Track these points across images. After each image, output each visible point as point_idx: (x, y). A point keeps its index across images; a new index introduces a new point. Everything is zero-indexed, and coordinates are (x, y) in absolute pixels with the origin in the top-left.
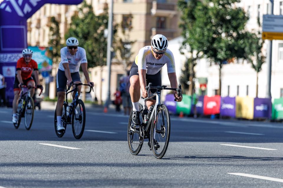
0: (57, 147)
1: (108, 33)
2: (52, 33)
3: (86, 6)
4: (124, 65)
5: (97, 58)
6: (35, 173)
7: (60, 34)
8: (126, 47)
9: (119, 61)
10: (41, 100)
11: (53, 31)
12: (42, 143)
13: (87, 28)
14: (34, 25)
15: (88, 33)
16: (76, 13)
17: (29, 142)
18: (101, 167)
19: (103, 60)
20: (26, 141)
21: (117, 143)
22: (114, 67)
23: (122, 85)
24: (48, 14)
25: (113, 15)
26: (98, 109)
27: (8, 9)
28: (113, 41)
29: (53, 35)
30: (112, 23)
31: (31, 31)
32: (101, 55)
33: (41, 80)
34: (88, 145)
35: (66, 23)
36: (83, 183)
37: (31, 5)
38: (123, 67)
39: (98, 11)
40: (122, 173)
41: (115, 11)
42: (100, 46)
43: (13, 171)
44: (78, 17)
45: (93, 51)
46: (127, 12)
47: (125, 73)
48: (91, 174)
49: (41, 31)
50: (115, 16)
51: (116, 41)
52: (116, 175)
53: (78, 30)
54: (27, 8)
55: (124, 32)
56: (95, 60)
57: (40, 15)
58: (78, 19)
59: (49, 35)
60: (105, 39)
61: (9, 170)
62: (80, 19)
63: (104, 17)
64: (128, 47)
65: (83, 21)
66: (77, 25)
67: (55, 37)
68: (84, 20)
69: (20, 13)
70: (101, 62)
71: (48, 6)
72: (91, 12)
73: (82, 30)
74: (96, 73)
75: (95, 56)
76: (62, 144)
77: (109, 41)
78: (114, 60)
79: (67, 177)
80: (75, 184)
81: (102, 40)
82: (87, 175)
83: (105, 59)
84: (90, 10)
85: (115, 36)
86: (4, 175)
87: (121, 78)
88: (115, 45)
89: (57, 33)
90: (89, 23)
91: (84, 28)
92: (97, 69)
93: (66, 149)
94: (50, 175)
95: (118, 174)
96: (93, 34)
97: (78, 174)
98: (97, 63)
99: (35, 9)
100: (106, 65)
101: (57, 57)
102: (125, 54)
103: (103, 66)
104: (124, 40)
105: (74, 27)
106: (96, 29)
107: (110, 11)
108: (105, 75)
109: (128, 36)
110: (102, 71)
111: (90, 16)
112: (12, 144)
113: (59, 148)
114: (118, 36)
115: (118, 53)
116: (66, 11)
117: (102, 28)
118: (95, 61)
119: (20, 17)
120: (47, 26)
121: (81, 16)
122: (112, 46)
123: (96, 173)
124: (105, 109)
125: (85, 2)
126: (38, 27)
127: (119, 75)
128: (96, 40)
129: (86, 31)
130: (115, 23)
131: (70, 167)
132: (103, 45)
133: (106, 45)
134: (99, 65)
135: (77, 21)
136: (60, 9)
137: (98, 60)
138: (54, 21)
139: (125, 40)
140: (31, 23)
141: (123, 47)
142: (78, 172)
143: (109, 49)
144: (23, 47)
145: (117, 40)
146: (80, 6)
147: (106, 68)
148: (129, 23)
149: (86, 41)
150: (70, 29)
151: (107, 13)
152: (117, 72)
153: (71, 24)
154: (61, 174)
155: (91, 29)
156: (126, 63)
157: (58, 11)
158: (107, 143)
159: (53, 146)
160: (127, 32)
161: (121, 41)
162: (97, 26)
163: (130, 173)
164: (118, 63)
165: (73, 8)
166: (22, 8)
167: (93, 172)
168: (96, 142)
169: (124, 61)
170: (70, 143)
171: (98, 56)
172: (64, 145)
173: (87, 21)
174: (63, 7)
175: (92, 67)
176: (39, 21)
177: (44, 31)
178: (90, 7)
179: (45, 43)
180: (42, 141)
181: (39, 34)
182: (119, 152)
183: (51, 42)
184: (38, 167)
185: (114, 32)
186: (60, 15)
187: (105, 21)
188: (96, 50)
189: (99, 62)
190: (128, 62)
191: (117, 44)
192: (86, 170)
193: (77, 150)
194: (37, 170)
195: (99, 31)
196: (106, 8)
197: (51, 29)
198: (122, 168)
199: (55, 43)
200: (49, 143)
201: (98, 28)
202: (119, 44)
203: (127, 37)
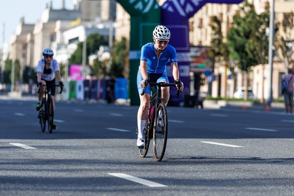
0: (218, 145)
1: (269, 31)
2: (214, 32)
3: (247, 4)
4: (286, 63)
5: (259, 56)
6: (196, 171)
7: (222, 33)
8: (288, 45)
9: (281, 60)
10: (204, 99)
11: (215, 30)
12: (203, 141)
13: (249, 27)
14: (196, 25)
15: (250, 32)
16: (238, 12)
17: (191, 140)
18: (262, 165)
19: (265, 58)
20: (188, 140)
21: (278, 141)
22: (275, 66)
23: (284, 84)
24: (210, 14)
25: (274, 13)
26: (260, 107)
27: (170, 9)
28: (275, 40)
29: (215, 34)
30: (273, 21)
31: (193, 30)
32: (263, 53)
33: (204, 79)
34: (249, 143)
35: (228, 23)
36: (244, 181)
37: (192, 5)
38: (285, 66)
39: (259, 10)
40: (282, 170)
41: (276, 10)
42: (261, 44)
43: (174, 169)
44: (240, 16)
45: (255, 50)
46: (288, 10)
47: (286, 71)
48: (252, 172)
49: (203, 30)
50: (276, 15)
51: (278, 40)
52: (277, 173)
53: (240, 29)
54: (189, 8)
55: (285, 31)
56: (257, 58)
57: (202, 14)
58: (240, 17)
59: (211, 34)
60: (267, 37)
61: (171, 168)
62: (241, 18)
63: (265, 16)
64: (290, 45)
65: (244, 20)
66: (239, 24)
67: (217, 36)
68: (246, 19)
69: (182, 13)
70: (262, 61)
71: (209, 5)
72: (253, 11)
73: (244, 28)
74: (258, 71)
75: (257, 54)
76: (224, 142)
77: (270, 39)
78: (276, 59)
79: (228, 174)
80: (236, 182)
81: (264, 38)
82: (248, 173)
83: (266, 58)
84: (252, 10)
85: (276, 34)
86: (166, 173)
87: (283, 76)
88: (277, 44)
89: (219, 32)
90: (250, 22)
91: (246, 27)
92: (259, 67)
93: (228, 147)
94: (211, 173)
95: (279, 171)
96: (255, 32)
97: (239, 172)
98: (259, 62)
99: (197, 9)
100: (268, 63)
101: (219, 55)
102: (286, 52)
103: (265, 64)
104: (285, 39)
105: (235, 26)
106: (257, 28)
107: (271, 10)
108: (267, 73)
109: (290, 34)
110: (264, 69)
111: (252, 15)
112: (174, 142)
113: (220, 146)
114: (279, 35)
115: (280, 52)
116: (228, 10)
117: (263, 27)
118: (257, 60)
119: (182, 17)
120: (210, 25)
121: (242, 15)
122: (273, 44)
123: (257, 171)
124: (268, 108)
125: (247, 1)
126: (200, 27)
127: (281, 74)
128: (258, 39)
129: (248, 30)
130: (276, 22)
131: (231, 165)
132: (264, 44)
133: (268, 43)
134: (261, 63)
135: (239, 20)
136: (222, 9)
137: (259, 59)
138: (216, 20)
139: (287, 38)
140: (193, 23)
141: (285, 45)
142: (239, 170)
143: (271, 48)
144: (185, 46)
145: (278, 38)
146: (241, 5)
147: (268, 67)
148: (290, 21)
149: (248, 40)
150: (232, 29)
151: (269, 11)
152: (279, 70)
153: (233, 23)
154: (222, 172)
155: (253, 28)
156: (288, 61)
157: (220, 11)
158: (268, 140)
159: (214, 145)
160: (288, 30)
161: (282, 39)
162: (258, 25)
163: (291, 170)
164: (280, 62)
165: (235, 7)
166: (184, 7)
167: (254, 170)
168: (257, 140)
169: (286, 59)
170: (232, 141)
171: (260, 54)
172: (225, 143)
173: (249, 19)
174: (224, 6)
175: (254, 65)
176: (201, 20)
177: (206, 30)
178: (252, 6)
179: (207, 42)
180: (204, 139)
181: (201, 34)
182: (280, 149)
183: (213, 41)
184: (199, 165)
185: (276, 30)
186: (221, 14)
187: (266, 20)
188: (258, 49)
189: (261, 60)
190: (290, 60)
191: (279, 42)
192: (246, 168)
193: (238, 148)
194: (198, 168)
195: (261, 30)
196: (267, 7)
197: (213, 28)
198: (283, 166)
199: (217, 42)
200: (211, 141)
201: (260, 27)
202: (281, 43)
203: (288, 36)
